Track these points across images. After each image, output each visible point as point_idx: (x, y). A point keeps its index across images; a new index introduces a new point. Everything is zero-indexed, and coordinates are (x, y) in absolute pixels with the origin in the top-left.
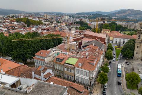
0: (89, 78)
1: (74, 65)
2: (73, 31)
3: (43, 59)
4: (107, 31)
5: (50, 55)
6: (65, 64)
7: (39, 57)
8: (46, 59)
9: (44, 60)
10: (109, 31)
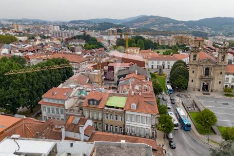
0: (150, 126)
1: (123, 108)
2: (78, 51)
3: (60, 102)
4: (135, 50)
5: (71, 95)
6: (105, 108)
7: (51, 101)
8: (66, 102)
9: (64, 106)
10: (138, 50)
